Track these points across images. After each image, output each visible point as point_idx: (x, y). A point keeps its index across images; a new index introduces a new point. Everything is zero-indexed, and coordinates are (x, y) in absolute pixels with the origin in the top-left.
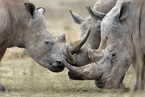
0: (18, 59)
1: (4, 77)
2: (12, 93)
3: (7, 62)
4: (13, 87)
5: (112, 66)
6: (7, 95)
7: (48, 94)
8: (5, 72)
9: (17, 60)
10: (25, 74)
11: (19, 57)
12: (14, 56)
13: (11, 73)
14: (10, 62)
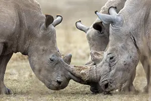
0: (24, 61)
1: (9, 79)
2: (18, 96)
3: (13, 64)
4: (19, 90)
5: (110, 70)
6: (12, 98)
7: (55, 97)
8: (11, 75)
9: (22, 62)
10: (31, 76)
11: (25, 59)
12: (19, 57)
13: (17, 76)
14: (15, 64)
